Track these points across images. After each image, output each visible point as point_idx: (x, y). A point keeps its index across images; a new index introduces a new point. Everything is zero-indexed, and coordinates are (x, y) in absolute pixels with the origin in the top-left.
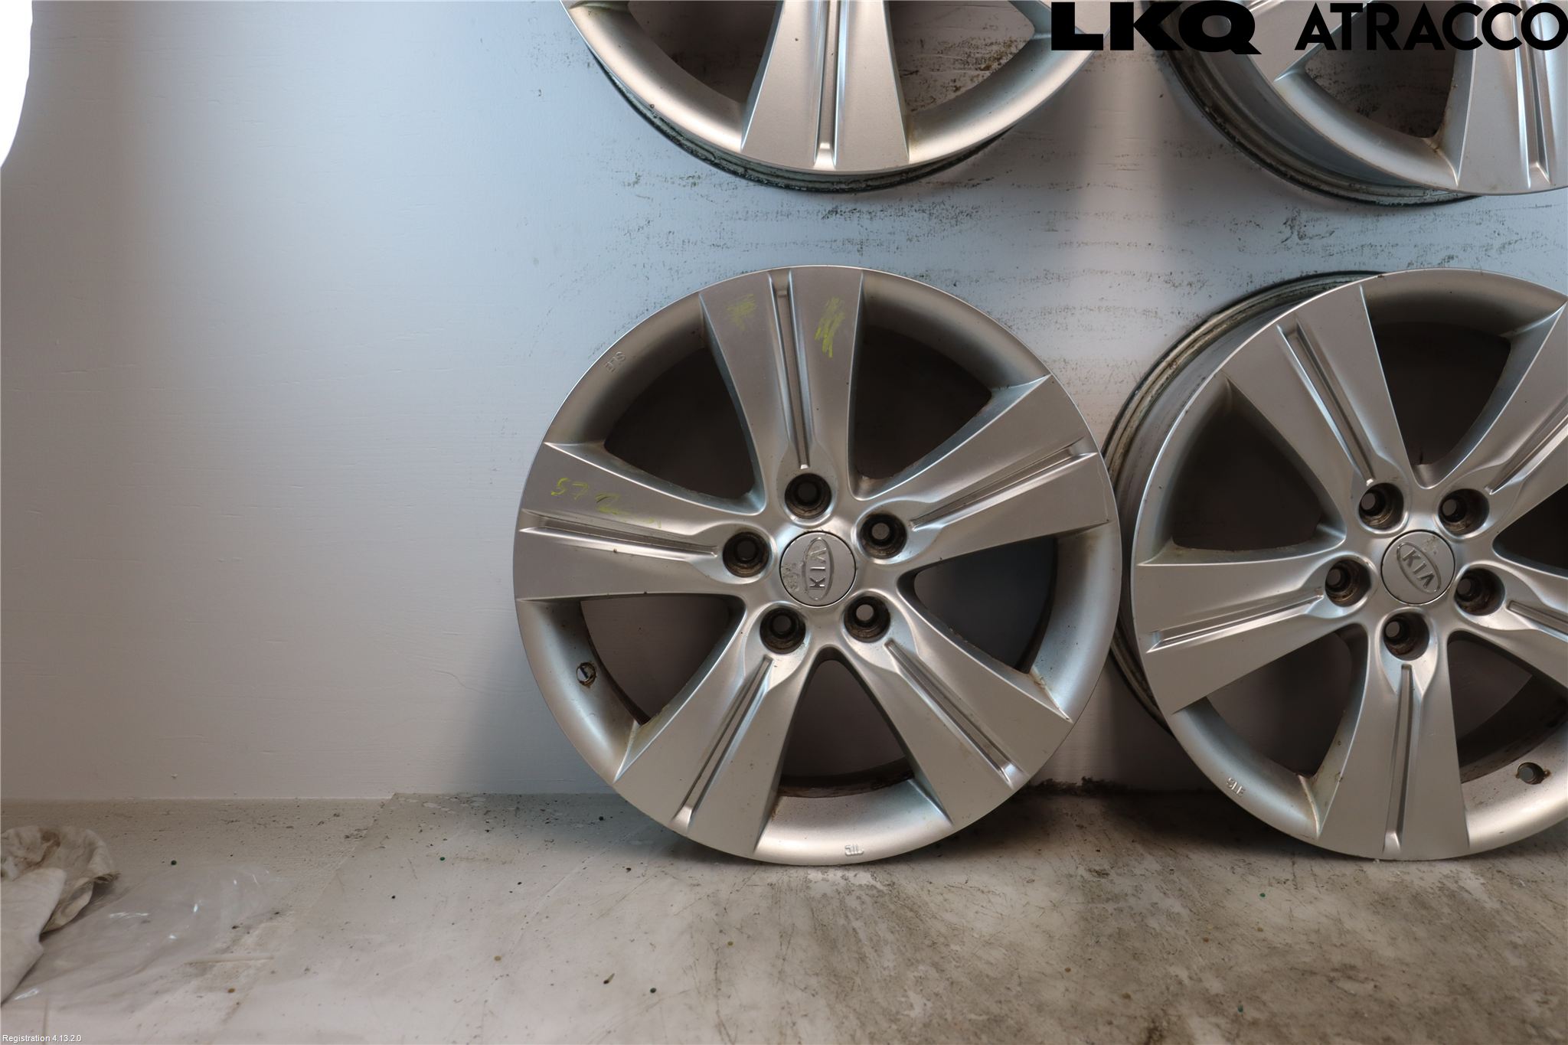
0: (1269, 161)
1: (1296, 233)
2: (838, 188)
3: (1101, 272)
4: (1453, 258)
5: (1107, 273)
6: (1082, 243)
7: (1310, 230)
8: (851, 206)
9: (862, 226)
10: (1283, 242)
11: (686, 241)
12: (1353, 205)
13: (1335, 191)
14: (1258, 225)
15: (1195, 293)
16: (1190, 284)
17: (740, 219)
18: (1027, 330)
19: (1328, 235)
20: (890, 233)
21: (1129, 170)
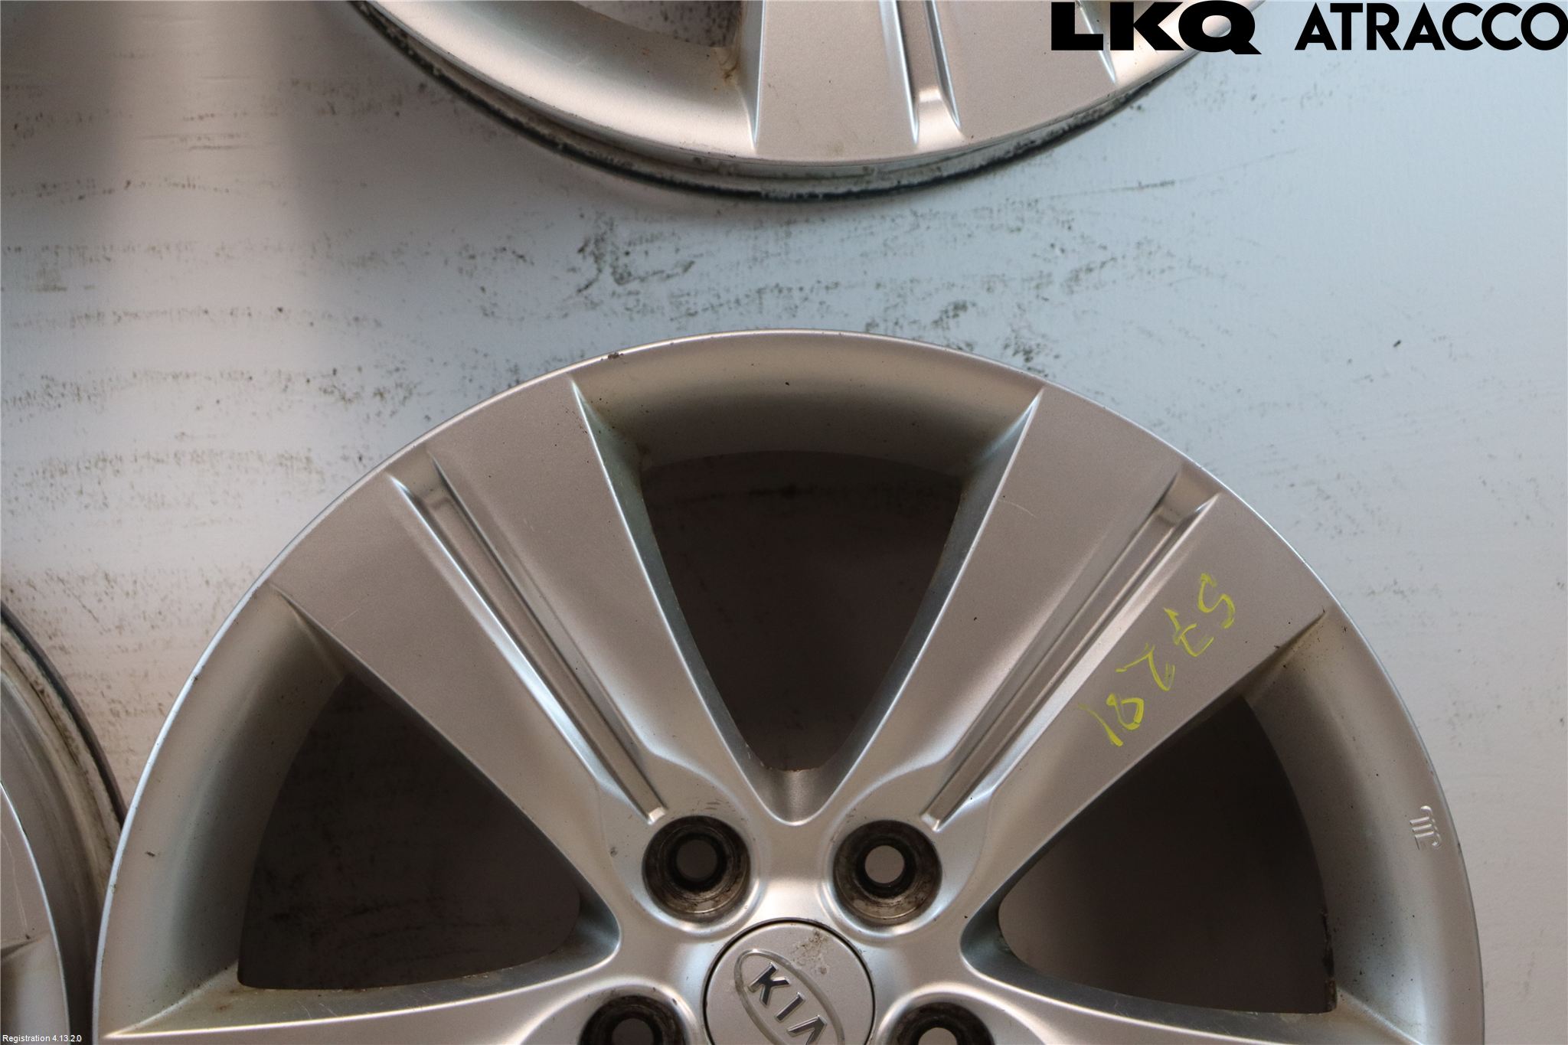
0: (511, 114)
1: (608, 270)
3: (175, 377)
5: (188, 376)
6: (126, 314)
7: (639, 263)
10: (580, 291)
12: (729, 203)
13: (667, 173)
14: (521, 257)
15: (393, 413)
16: (380, 394)
19: (679, 270)
21: (219, 148)
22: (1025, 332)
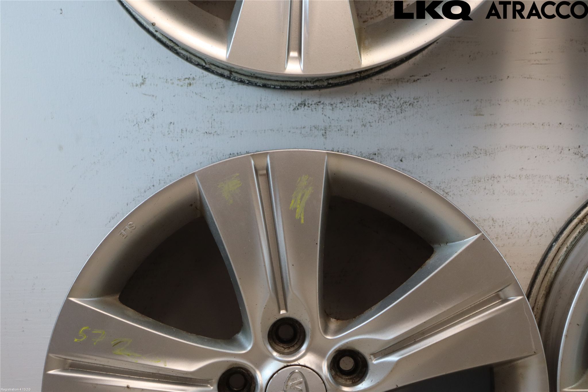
2: (305, 86)
3: (521, 148)
5: (525, 147)
6: (504, 124)
8: (316, 100)
9: (325, 116)
11: (184, 130)
17: (227, 111)
18: (461, 195)
20: (349, 121)
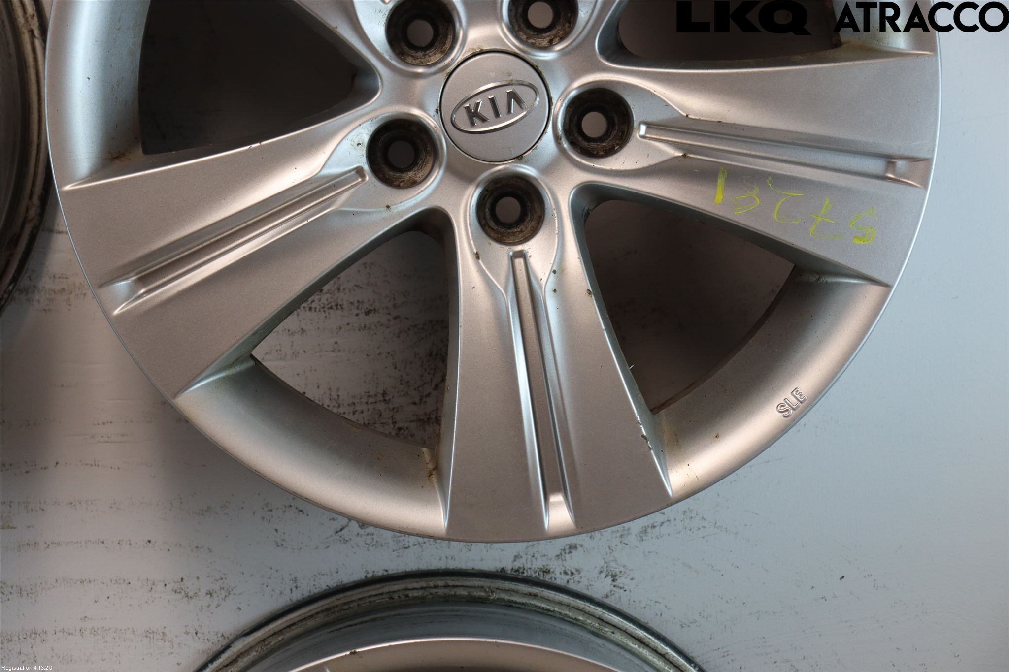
4: (575, 547)
10: (337, 532)
14: (301, 511)
15: (218, 605)
16: (210, 594)
21: (114, 442)
22: (613, 564)
